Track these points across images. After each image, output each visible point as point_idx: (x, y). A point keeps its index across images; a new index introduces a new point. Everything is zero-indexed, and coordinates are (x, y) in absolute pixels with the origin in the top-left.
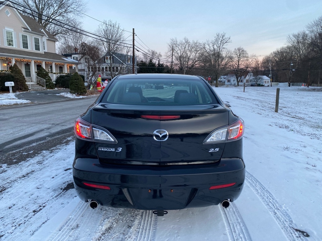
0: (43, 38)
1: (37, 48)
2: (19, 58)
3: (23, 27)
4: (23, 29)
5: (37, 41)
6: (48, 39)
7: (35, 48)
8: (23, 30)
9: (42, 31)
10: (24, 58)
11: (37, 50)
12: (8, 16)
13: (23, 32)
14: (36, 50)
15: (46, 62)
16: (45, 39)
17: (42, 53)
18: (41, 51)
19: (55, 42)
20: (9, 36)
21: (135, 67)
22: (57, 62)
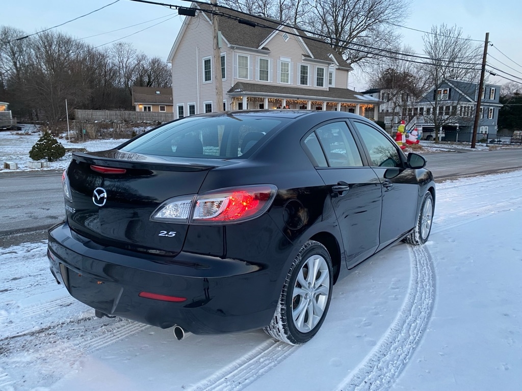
0: (329, 67)
1: (320, 82)
2: (292, 99)
3: (304, 54)
4: (303, 56)
5: (320, 72)
6: (337, 67)
7: (317, 82)
8: (303, 58)
9: (330, 57)
10: (298, 98)
11: (319, 86)
12: (286, 41)
13: (303, 61)
14: (317, 85)
15: (328, 103)
16: (333, 68)
17: (325, 90)
18: (325, 87)
19: (348, 71)
20: (285, 69)
21: (482, 104)
22: (344, 103)
